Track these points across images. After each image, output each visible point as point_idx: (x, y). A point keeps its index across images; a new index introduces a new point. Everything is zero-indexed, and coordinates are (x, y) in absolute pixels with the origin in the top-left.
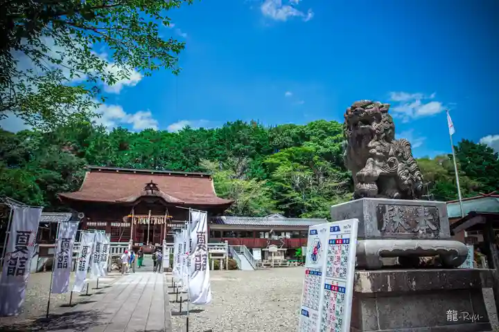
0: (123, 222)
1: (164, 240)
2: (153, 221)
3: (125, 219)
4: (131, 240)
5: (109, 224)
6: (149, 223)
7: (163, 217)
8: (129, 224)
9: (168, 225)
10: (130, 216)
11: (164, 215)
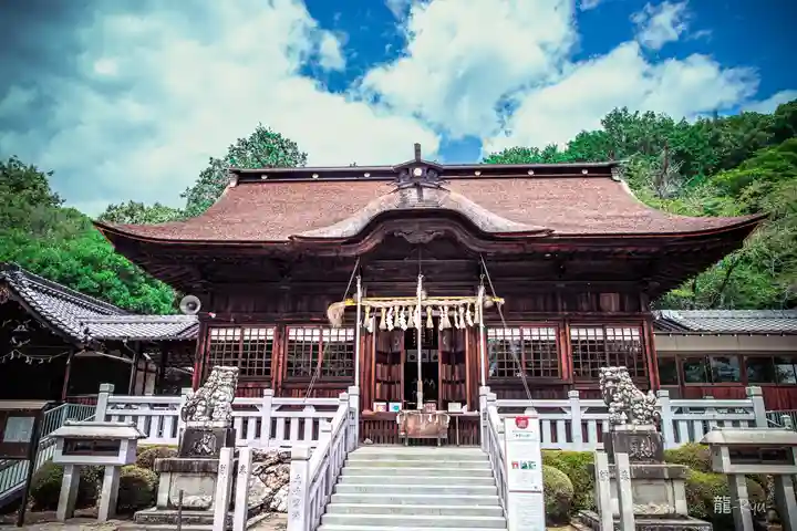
0: (326, 324)
1: (484, 390)
2: (436, 320)
3: (335, 311)
4: (354, 389)
5: (282, 333)
6: (418, 326)
7: (468, 300)
8: (351, 332)
9: (491, 332)
10: (349, 303)
11: (474, 294)
